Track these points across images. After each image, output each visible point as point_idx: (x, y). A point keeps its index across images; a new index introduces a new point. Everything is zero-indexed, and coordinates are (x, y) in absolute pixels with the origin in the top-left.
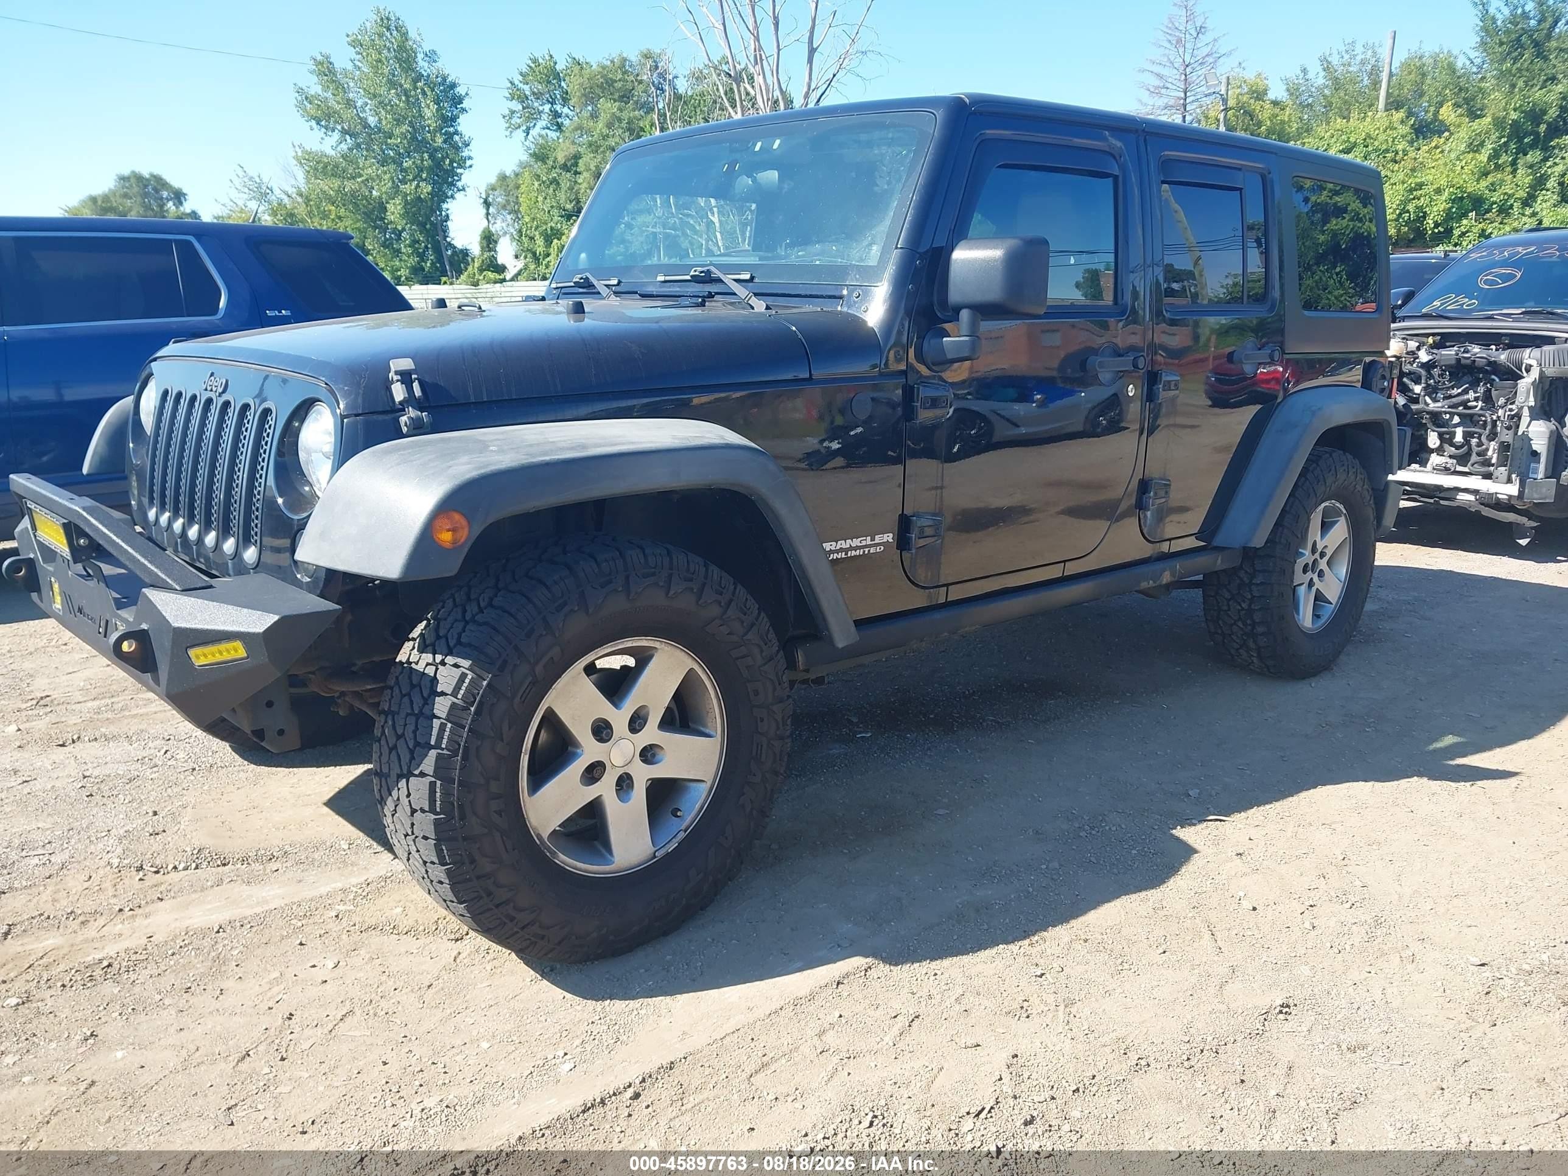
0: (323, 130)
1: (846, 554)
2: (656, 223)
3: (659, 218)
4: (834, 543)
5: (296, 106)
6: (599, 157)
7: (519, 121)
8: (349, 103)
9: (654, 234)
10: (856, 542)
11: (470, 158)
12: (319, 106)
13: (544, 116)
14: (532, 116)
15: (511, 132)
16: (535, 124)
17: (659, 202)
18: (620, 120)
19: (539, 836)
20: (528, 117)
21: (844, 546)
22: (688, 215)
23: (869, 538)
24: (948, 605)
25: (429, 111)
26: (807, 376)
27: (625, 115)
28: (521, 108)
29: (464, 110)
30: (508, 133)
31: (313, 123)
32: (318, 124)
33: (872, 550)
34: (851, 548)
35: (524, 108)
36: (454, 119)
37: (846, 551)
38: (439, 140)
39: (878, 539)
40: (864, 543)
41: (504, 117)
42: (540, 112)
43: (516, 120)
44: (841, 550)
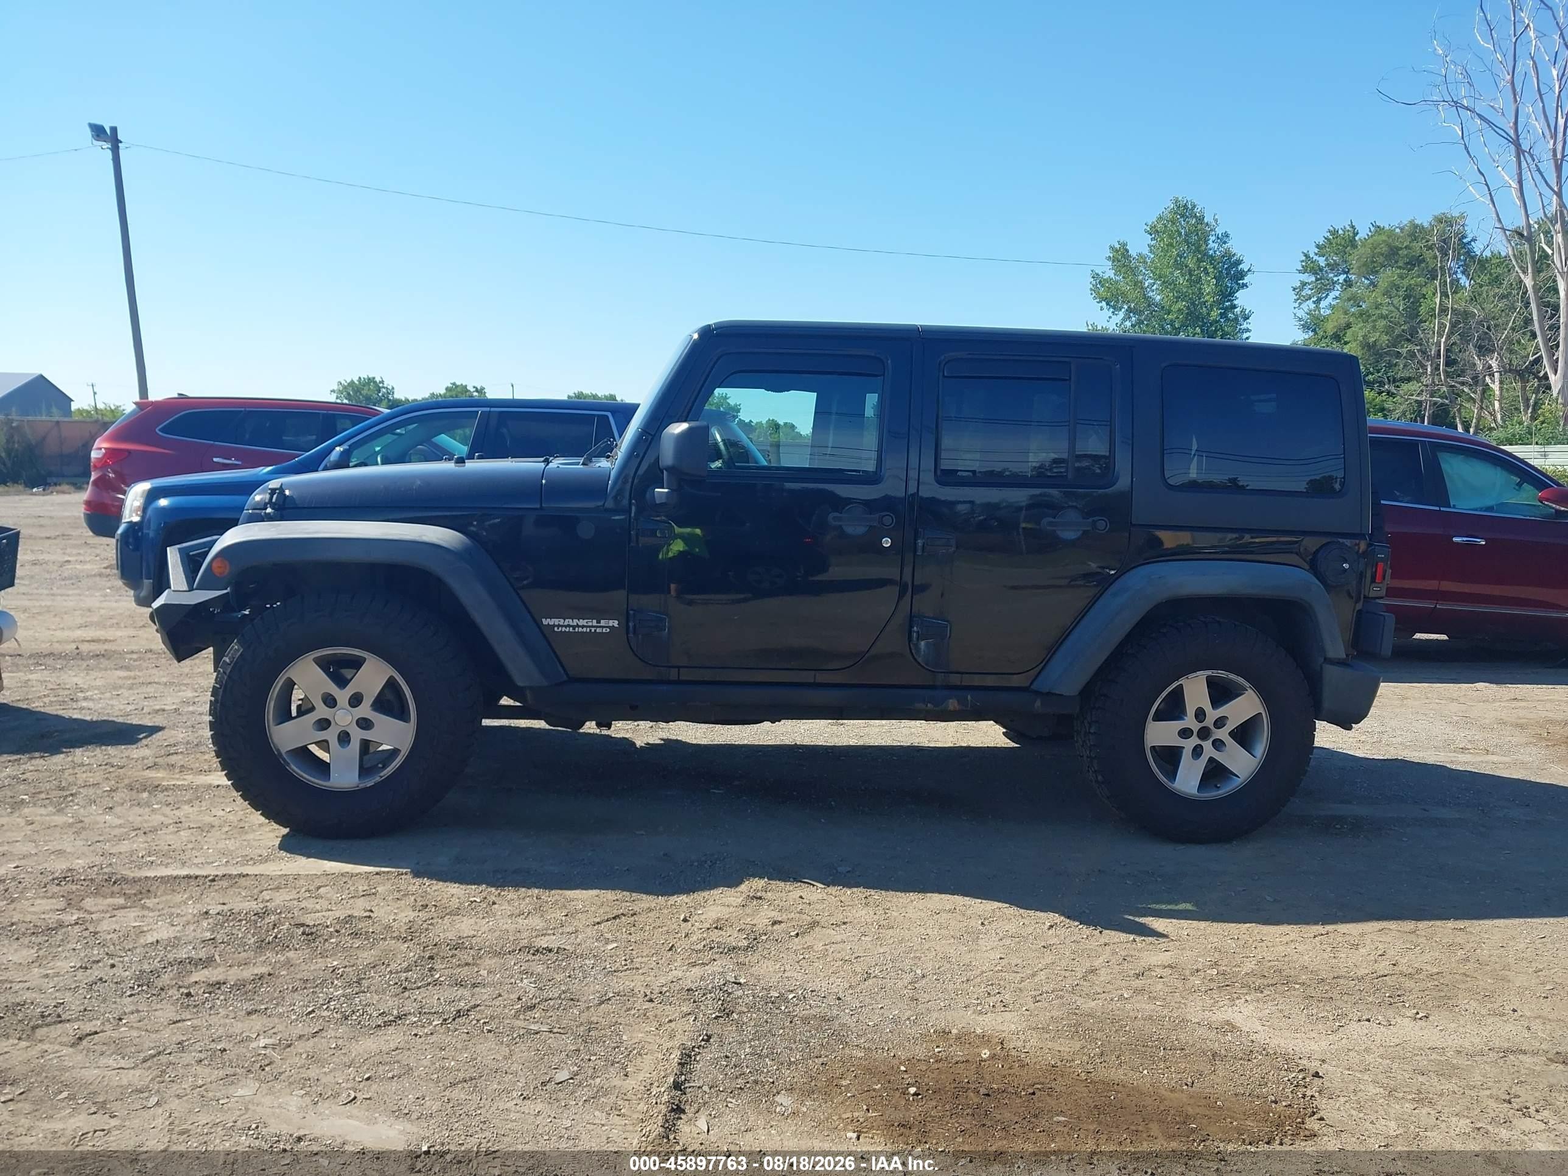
0: (1112, 310)
1: (574, 629)
2: (1422, 391)
3: (1427, 386)
4: (562, 620)
5: (1091, 289)
6: (1369, 326)
7: (1309, 292)
8: (1138, 284)
9: (1420, 403)
10: (582, 622)
11: (1248, 330)
12: (1109, 288)
13: (1338, 287)
14: (1323, 287)
15: (1300, 304)
16: (1328, 295)
17: (1429, 370)
18: (1398, 288)
19: (278, 750)
20: (1321, 288)
21: (571, 624)
22: (1463, 384)
23: (595, 621)
24: (679, 682)
25: (1209, 287)
26: (538, 506)
27: (1406, 282)
28: (1313, 279)
29: (1245, 286)
30: (1297, 305)
31: (1104, 304)
32: (1108, 304)
33: (598, 630)
34: (578, 626)
35: (1317, 280)
36: (1232, 294)
37: (574, 627)
38: (1215, 314)
39: (603, 623)
40: (590, 624)
41: (1294, 289)
42: (1334, 283)
43: (1307, 291)
44: (569, 626)
